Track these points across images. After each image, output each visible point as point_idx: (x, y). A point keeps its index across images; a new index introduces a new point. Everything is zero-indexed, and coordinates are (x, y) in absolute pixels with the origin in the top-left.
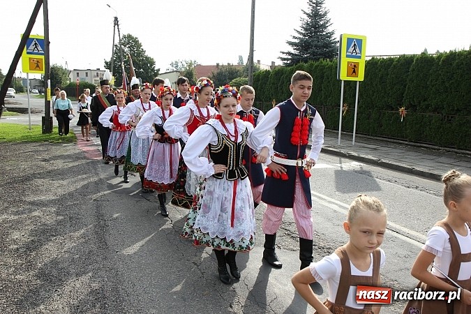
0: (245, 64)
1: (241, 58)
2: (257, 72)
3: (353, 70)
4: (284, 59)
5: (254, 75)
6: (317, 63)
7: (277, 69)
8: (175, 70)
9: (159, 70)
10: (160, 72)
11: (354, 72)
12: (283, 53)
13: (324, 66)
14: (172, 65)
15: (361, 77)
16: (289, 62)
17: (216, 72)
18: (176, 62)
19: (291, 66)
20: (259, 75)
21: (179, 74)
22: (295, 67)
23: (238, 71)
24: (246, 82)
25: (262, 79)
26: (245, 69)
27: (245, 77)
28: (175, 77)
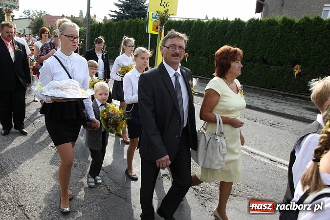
0: (84, 17)
1: (81, 12)
2: (93, 24)
4: (112, 16)
5: (91, 26)
6: (134, 21)
7: (107, 23)
8: (27, 17)
11: (157, 28)
12: (112, 11)
13: (139, 23)
14: (25, 12)
16: (115, 18)
18: (28, 11)
19: (117, 21)
20: (94, 26)
21: (31, 20)
22: (119, 22)
23: (79, 22)
24: (85, 31)
25: (97, 29)
26: (85, 21)
27: (84, 27)
28: (28, 23)
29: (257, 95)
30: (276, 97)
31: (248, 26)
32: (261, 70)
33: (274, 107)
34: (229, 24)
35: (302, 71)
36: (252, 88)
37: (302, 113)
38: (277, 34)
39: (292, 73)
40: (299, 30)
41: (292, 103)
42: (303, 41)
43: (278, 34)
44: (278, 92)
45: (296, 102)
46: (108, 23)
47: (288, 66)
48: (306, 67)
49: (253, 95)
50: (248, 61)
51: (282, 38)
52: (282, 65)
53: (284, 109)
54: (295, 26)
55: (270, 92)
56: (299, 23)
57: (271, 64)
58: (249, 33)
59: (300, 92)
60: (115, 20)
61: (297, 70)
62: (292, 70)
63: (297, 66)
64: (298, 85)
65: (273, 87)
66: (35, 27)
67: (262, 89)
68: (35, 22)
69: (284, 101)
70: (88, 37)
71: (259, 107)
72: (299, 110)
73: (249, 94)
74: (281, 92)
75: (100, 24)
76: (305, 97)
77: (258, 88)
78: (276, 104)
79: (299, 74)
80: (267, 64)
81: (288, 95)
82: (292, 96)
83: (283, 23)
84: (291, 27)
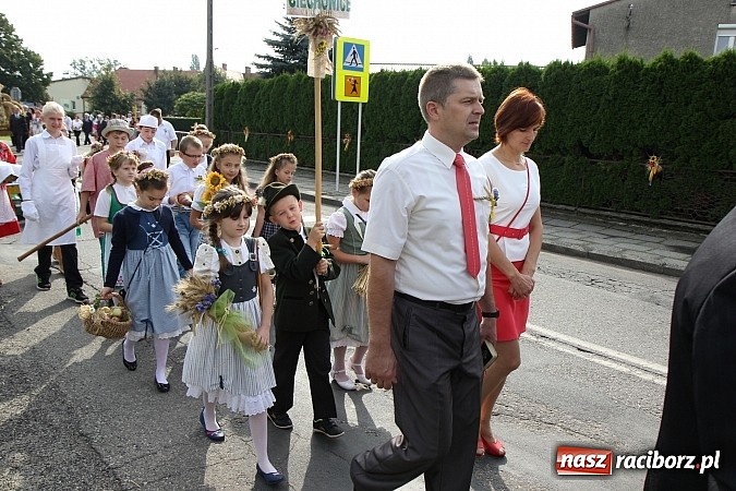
0: (202, 70)
1: (195, 59)
2: (220, 85)
3: (354, 87)
4: (262, 66)
5: (215, 90)
7: (249, 82)
8: (80, 74)
9: (51, 74)
10: (53, 79)
11: (355, 89)
12: (260, 57)
14: (74, 65)
15: (364, 97)
16: (268, 71)
17: (153, 82)
18: (81, 61)
19: (272, 76)
20: (222, 90)
21: (88, 82)
22: (276, 78)
23: (191, 80)
24: (202, 100)
25: (228, 97)
26: (202, 78)
27: (202, 91)
28: (81, 87)
29: (570, 223)
30: (612, 227)
31: (546, 78)
32: (579, 169)
33: (603, 246)
34: (506, 75)
35: (665, 169)
36: (560, 210)
37: (663, 257)
38: (607, 93)
39: (644, 172)
40: (653, 82)
41: (644, 237)
42: (664, 105)
43: (610, 93)
44: (616, 215)
45: (655, 234)
46: (252, 83)
47: (634, 159)
48: (673, 159)
49: (561, 223)
50: (550, 152)
51: (618, 101)
52: (621, 158)
53: (625, 250)
54: (644, 75)
55: (600, 216)
56: (652, 69)
57: (599, 157)
58: (550, 93)
59: (662, 213)
60: (266, 75)
61: (654, 167)
62: (643, 167)
63: (654, 159)
64: (658, 199)
65: (606, 205)
66: (98, 97)
67: (583, 210)
68: (96, 86)
69: (628, 234)
70: (210, 113)
71: (572, 247)
72: (657, 252)
73: (554, 222)
74: (622, 216)
75: (236, 85)
76: (674, 223)
77: (573, 209)
78: (611, 241)
79: (657, 175)
80: (590, 156)
81: (638, 222)
82: (646, 223)
83: (619, 68)
84: (637, 76)
